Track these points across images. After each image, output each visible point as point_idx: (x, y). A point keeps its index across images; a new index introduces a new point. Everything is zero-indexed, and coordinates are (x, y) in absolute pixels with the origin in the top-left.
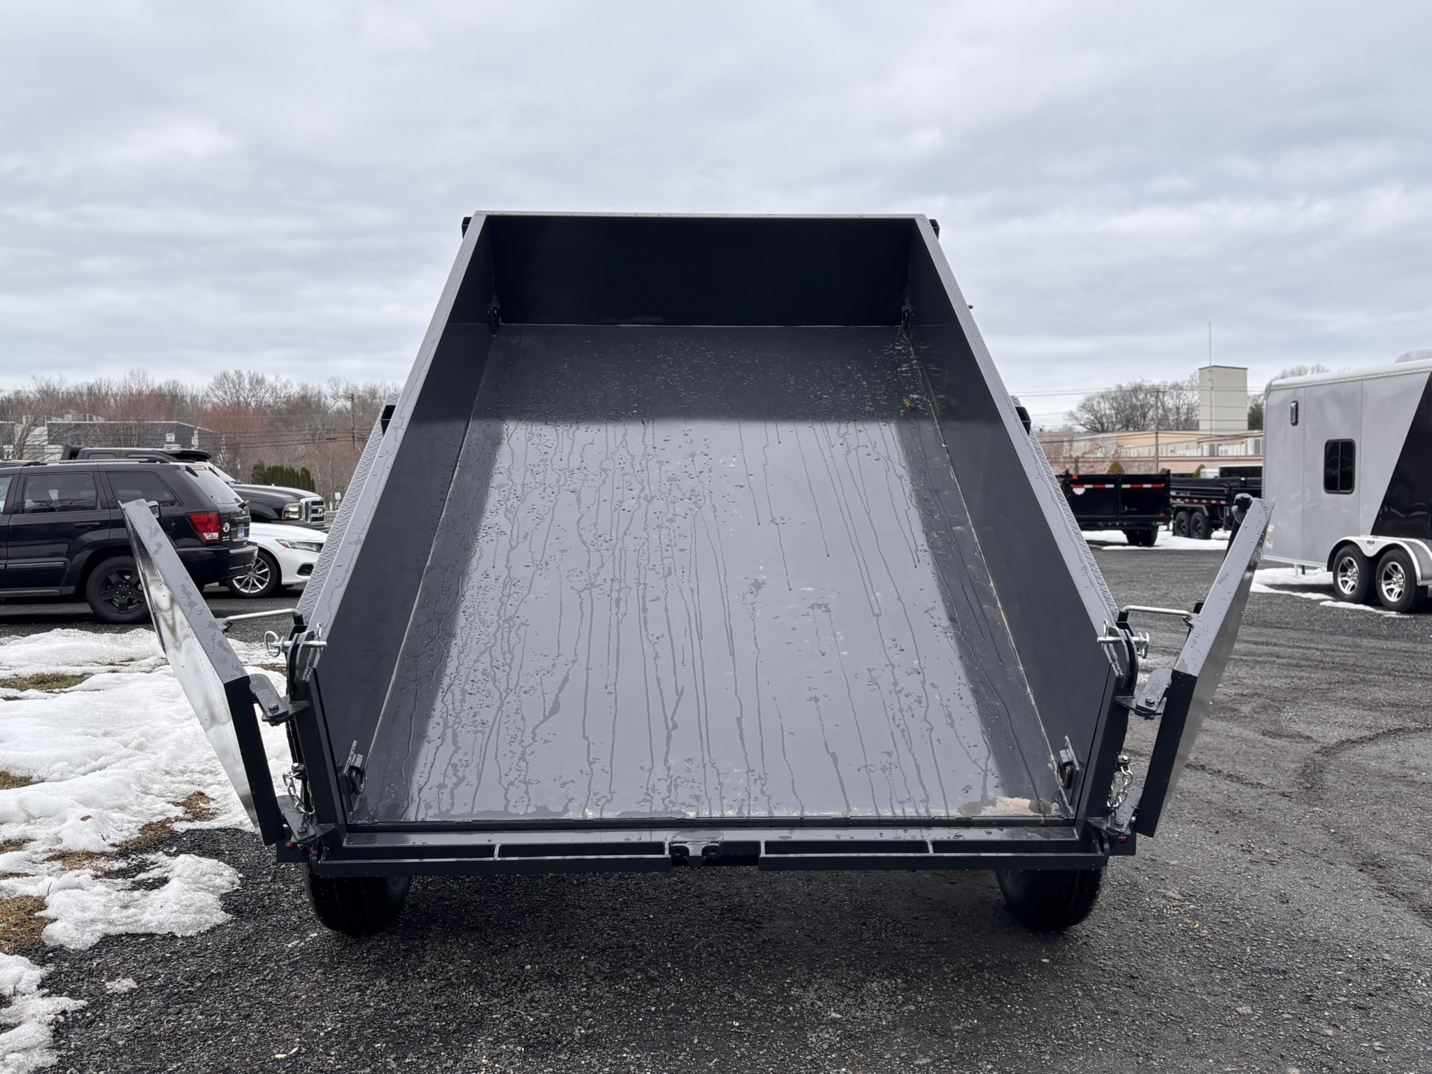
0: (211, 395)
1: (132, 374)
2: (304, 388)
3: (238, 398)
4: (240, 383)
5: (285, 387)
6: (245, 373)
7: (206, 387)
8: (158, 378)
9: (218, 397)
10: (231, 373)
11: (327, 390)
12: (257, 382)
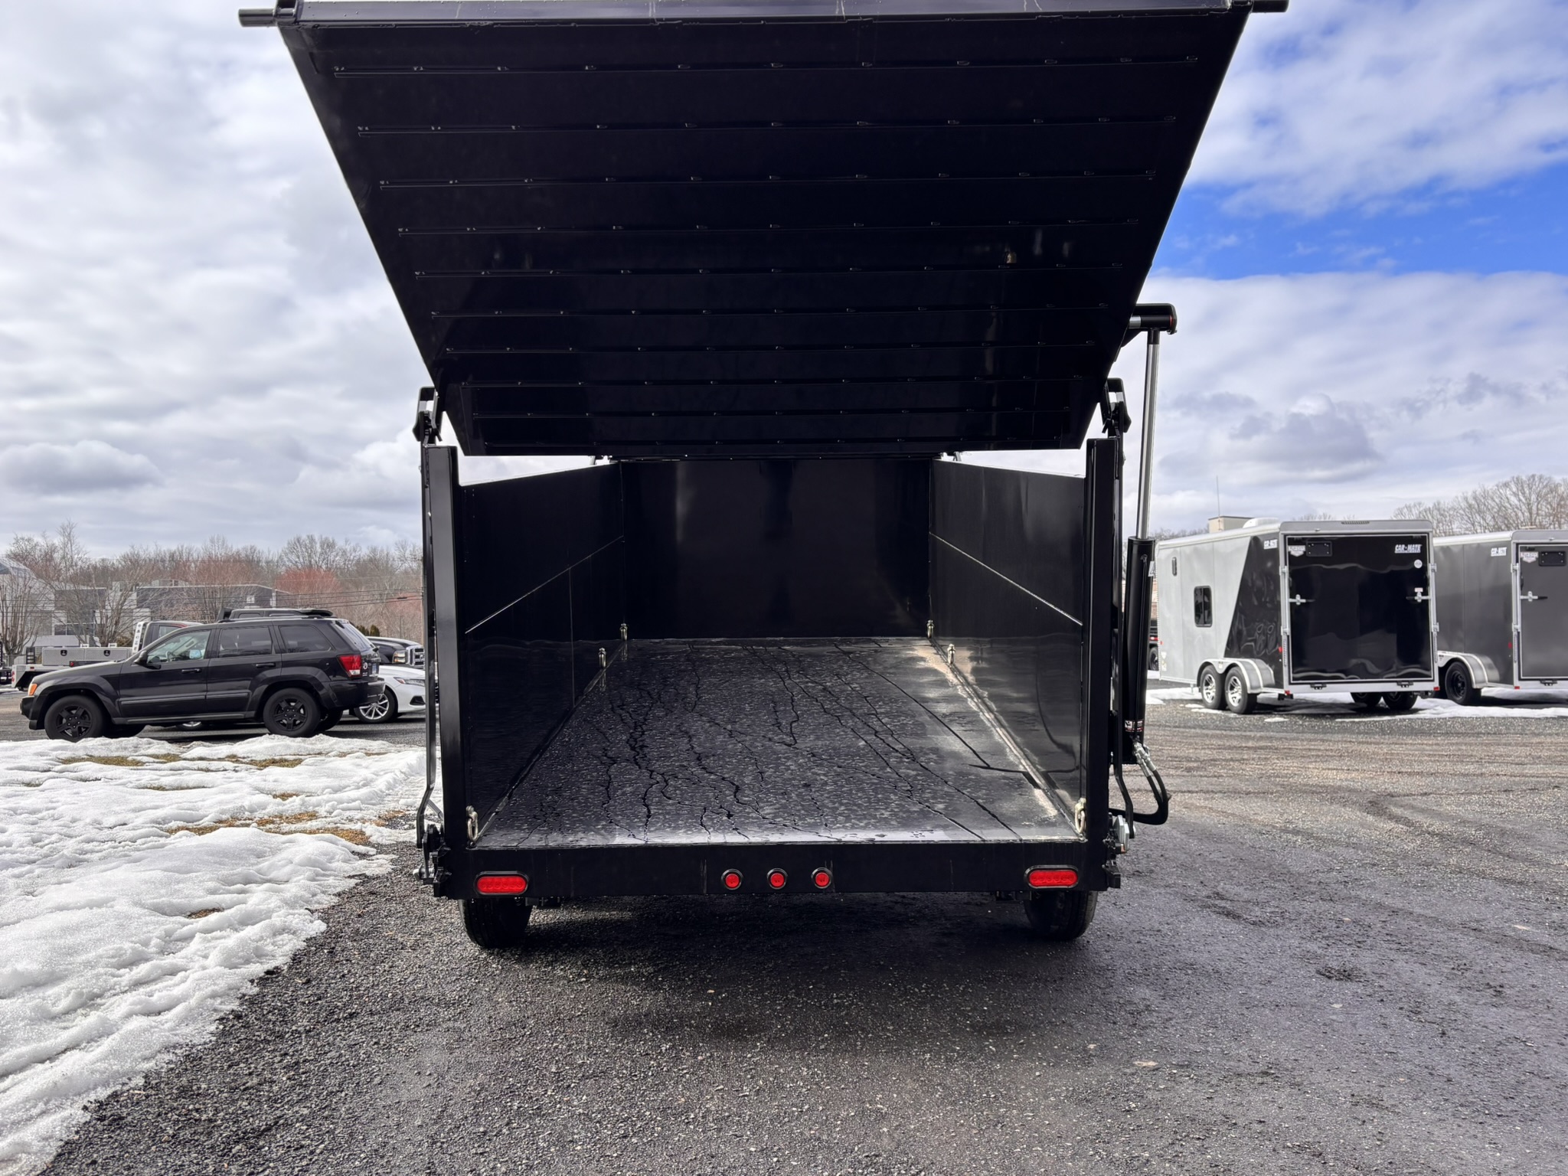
0: (285, 559)
1: (212, 541)
2: (374, 550)
3: (310, 561)
4: (312, 547)
5: (355, 551)
6: (317, 538)
7: (280, 551)
8: (237, 545)
9: (293, 560)
10: (304, 537)
11: (395, 553)
12: (329, 545)
